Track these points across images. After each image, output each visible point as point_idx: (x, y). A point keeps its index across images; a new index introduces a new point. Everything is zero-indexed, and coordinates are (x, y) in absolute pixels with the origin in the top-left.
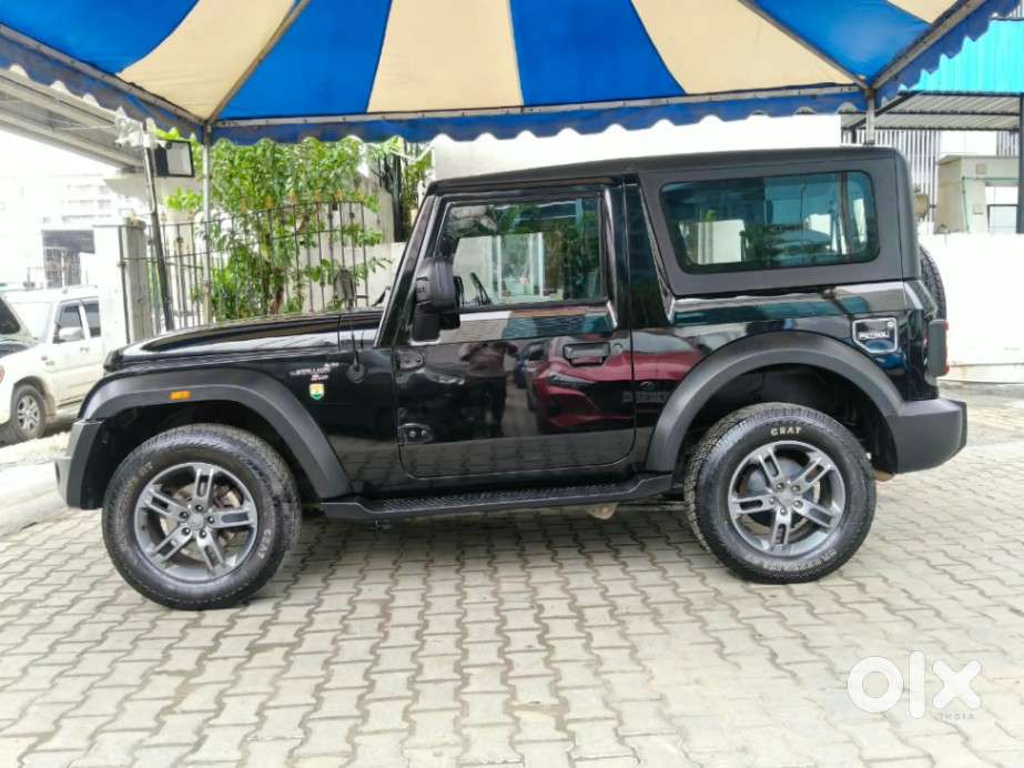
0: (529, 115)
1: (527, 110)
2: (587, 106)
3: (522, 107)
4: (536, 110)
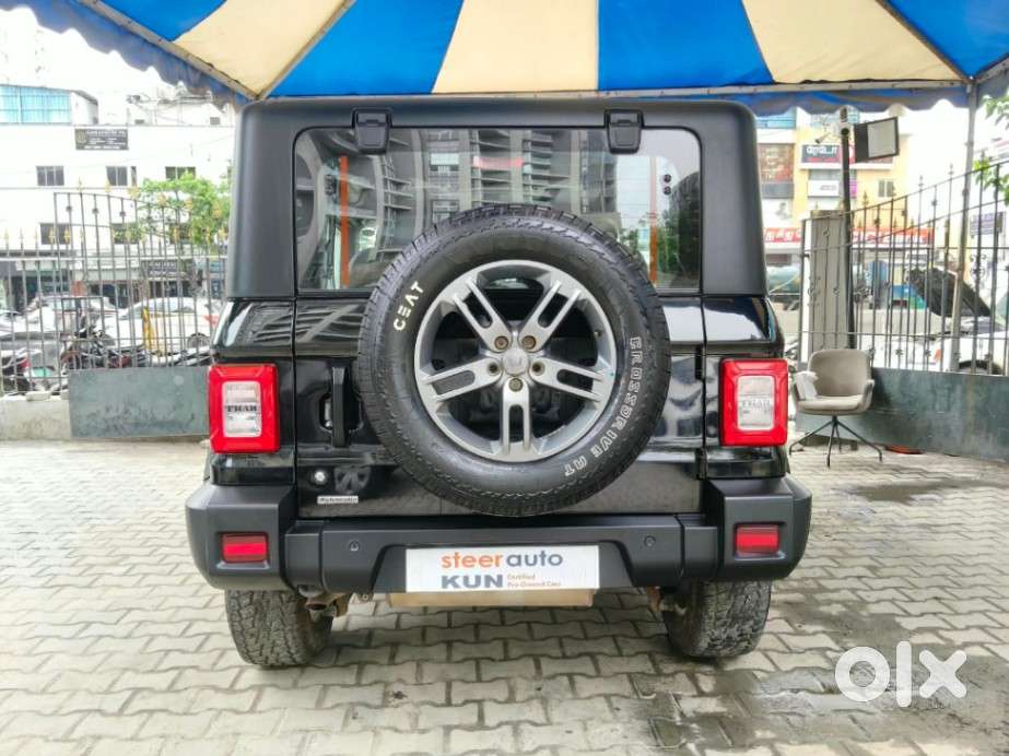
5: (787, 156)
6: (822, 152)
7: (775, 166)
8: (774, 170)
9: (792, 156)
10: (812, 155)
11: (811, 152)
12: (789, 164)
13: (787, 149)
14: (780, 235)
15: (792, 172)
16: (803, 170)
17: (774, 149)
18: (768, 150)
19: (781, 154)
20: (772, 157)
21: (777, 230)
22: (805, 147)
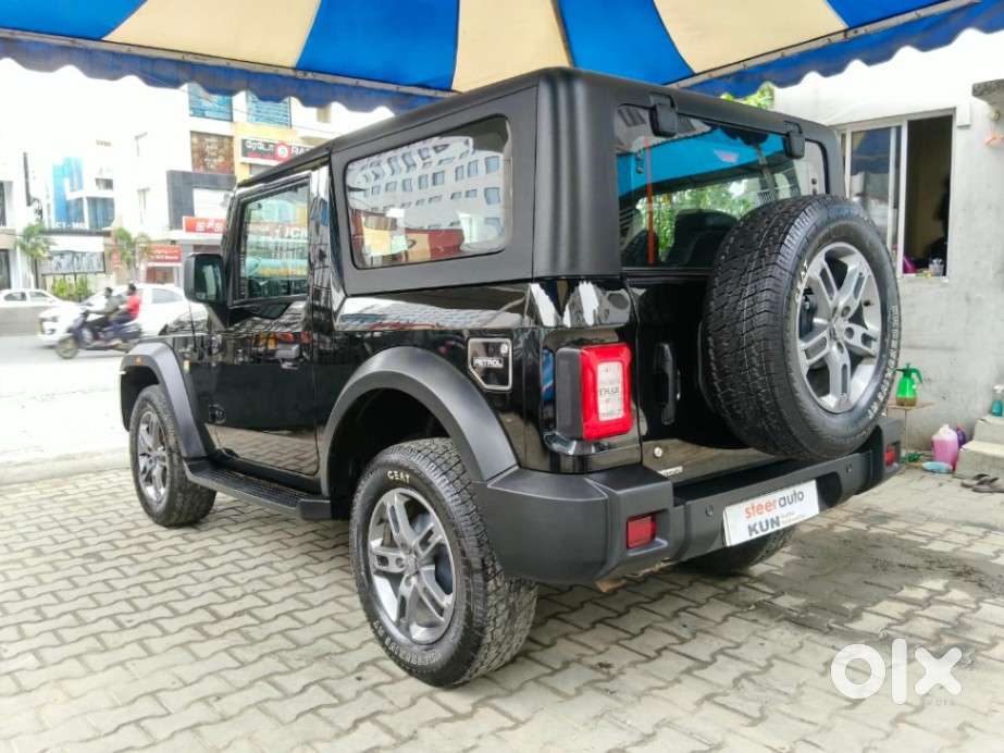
0: (854, 39)
1: (851, 34)
2: (923, 13)
3: (845, 31)
4: (861, 31)
5: (226, 147)
6: (260, 148)
7: (217, 157)
8: (215, 161)
9: (231, 149)
10: (251, 150)
11: (249, 147)
12: (229, 156)
13: (226, 141)
14: (210, 225)
15: (232, 164)
16: (243, 163)
17: (213, 140)
18: (207, 140)
19: (221, 147)
20: (212, 147)
21: (206, 221)
22: (244, 141)
